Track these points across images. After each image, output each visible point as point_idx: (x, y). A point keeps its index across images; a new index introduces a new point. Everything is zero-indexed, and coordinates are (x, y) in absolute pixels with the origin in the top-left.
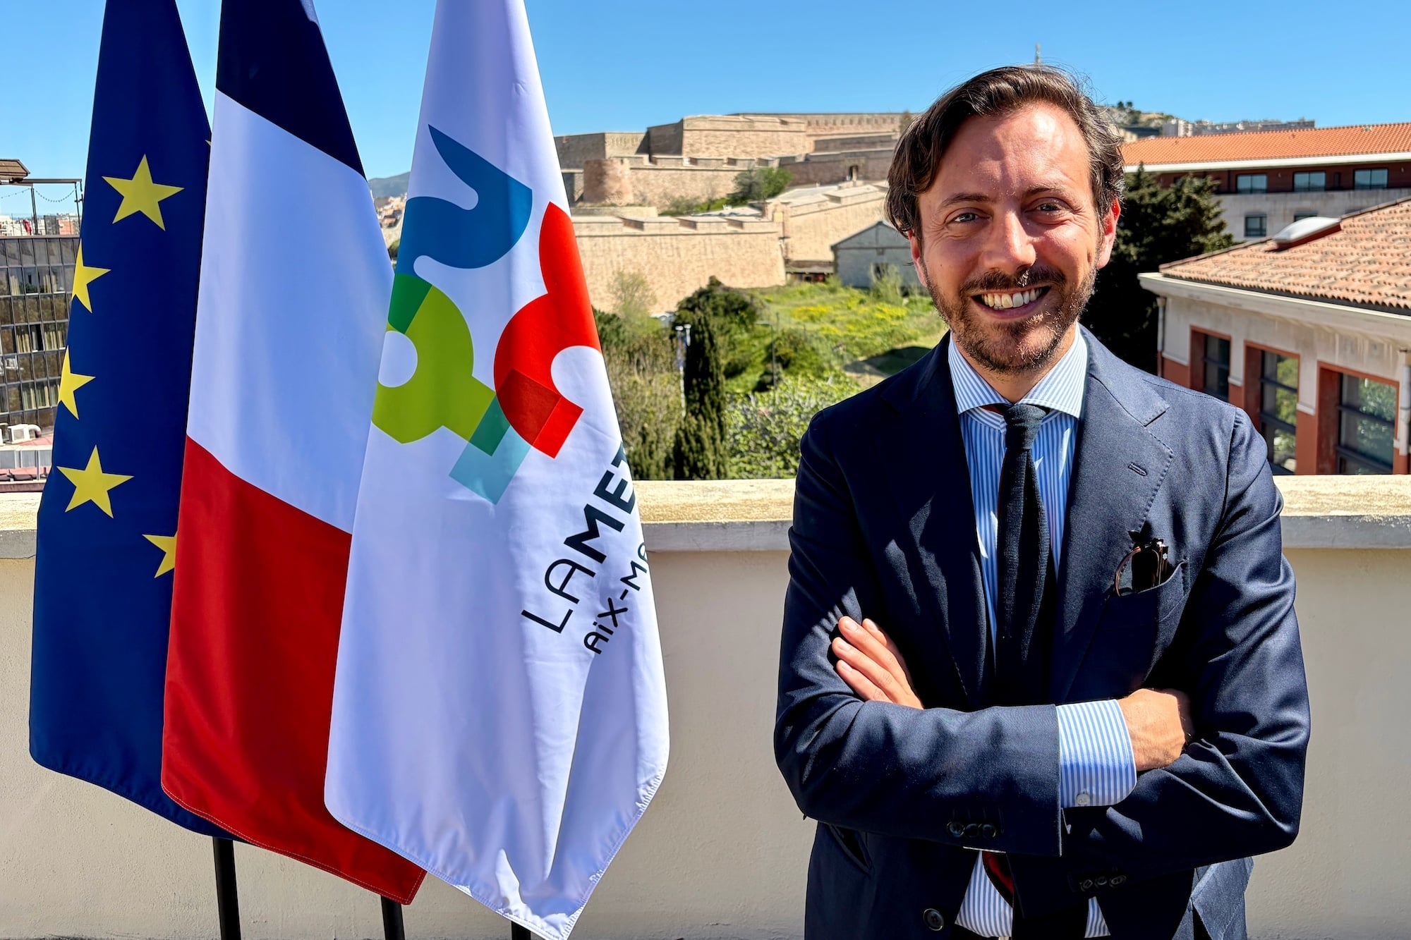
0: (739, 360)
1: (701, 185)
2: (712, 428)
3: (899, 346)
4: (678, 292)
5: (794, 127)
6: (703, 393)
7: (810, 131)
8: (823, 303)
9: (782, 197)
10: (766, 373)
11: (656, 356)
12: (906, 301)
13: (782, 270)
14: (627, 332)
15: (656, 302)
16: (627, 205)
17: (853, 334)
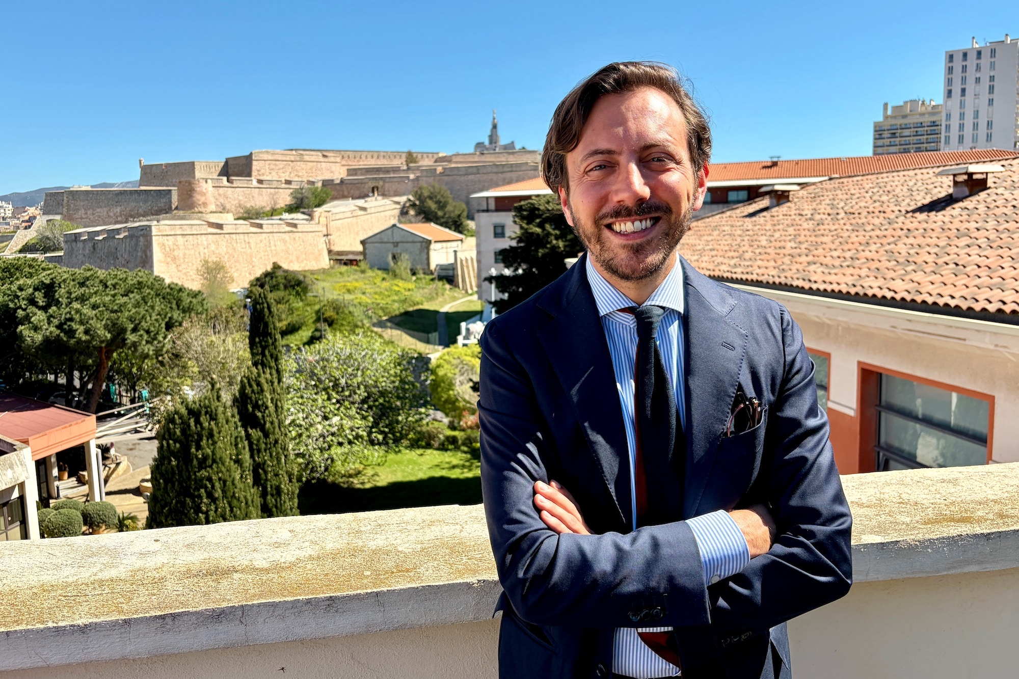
0: (297, 321)
1: (266, 198)
2: (271, 374)
3: (411, 309)
4: (250, 274)
5: (332, 159)
6: (264, 348)
7: (344, 162)
8: (356, 280)
9: (325, 207)
10: (316, 330)
11: (227, 322)
12: (414, 278)
13: (326, 258)
14: (210, 303)
15: (233, 281)
16: (211, 212)
17: (378, 301)
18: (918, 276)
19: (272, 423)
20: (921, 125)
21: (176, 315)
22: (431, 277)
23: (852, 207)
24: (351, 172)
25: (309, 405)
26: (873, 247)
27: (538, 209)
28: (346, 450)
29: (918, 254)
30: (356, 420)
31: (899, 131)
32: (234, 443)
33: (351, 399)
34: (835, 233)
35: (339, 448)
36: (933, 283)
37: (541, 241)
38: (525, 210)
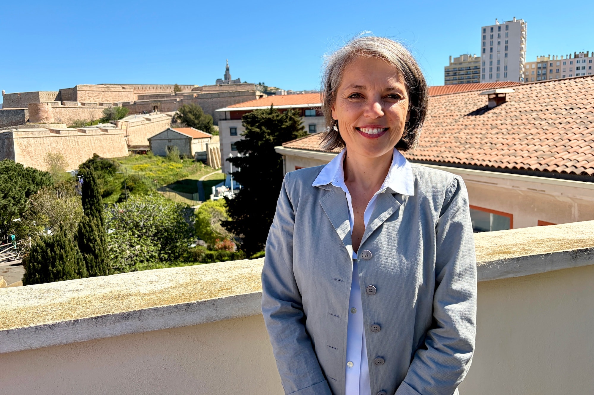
0: (110, 189)
1: (87, 114)
2: (97, 221)
3: (181, 179)
4: (79, 161)
5: (128, 90)
6: (91, 205)
7: (135, 92)
8: (146, 163)
9: (125, 119)
10: (122, 194)
11: (67, 190)
12: (182, 161)
13: (127, 150)
14: (54, 179)
15: (68, 165)
17: (161, 175)
18: (472, 151)
19: (99, 250)
20: (469, 68)
21: (32, 187)
22: (193, 160)
23: (435, 113)
24: (140, 97)
25: (121, 238)
26: (447, 135)
27: (257, 118)
28: (145, 265)
29: (471, 138)
30: (151, 247)
31: (458, 72)
32: (76, 263)
33: (147, 234)
34: (426, 128)
35: (141, 264)
36: (479, 154)
37: (260, 136)
38: (250, 118)
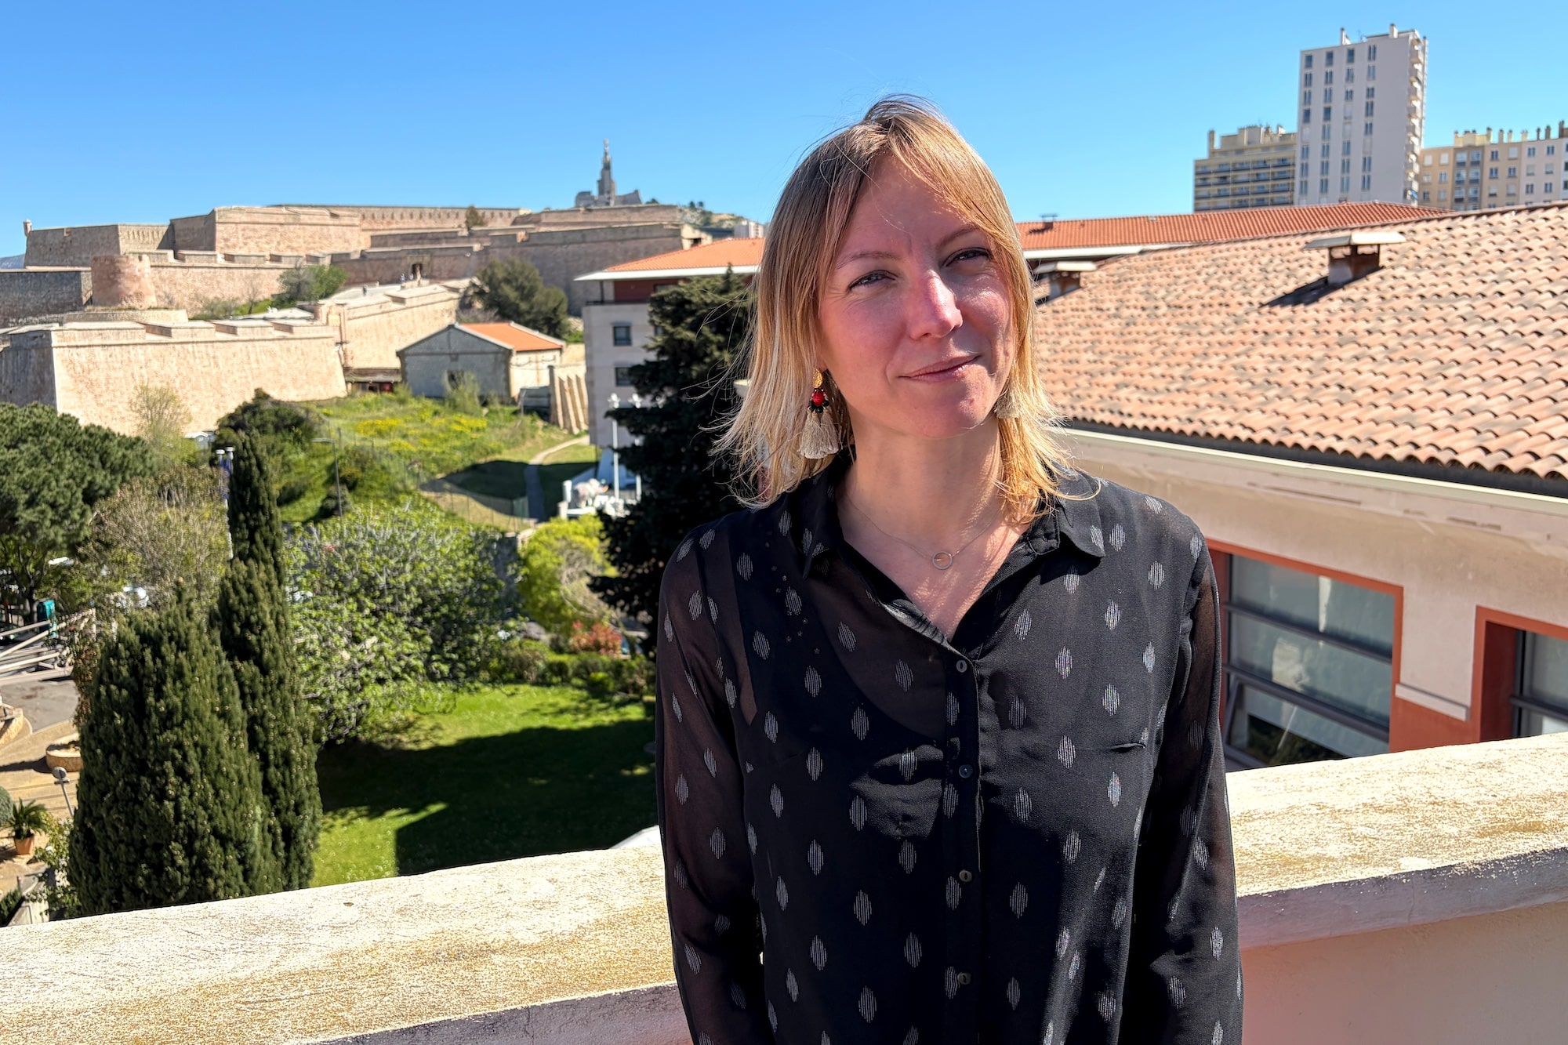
0: (296, 484)
1: (240, 284)
2: (267, 572)
3: (482, 461)
4: (218, 407)
5: (346, 221)
6: (252, 531)
7: (365, 225)
8: (392, 416)
9: (336, 298)
10: (329, 497)
11: (192, 489)
12: (485, 411)
13: (341, 379)
14: (155, 457)
15: (190, 420)
16: (150, 308)
17: (429, 449)
18: (1285, 406)
19: (273, 651)
20: (1265, 165)
21: (101, 478)
22: (514, 408)
23: (1178, 297)
24: (377, 240)
25: (329, 619)
26: (1215, 360)
27: (689, 302)
28: (391, 690)
29: (1282, 370)
30: (405, 643)
31: (1232, 174)
32: (216, 686)
33: (396, 609)
34: (1154, 337)
35: (379, 687)
36: (1307, 417)
37: (693, 353)
38: (669, 304)
